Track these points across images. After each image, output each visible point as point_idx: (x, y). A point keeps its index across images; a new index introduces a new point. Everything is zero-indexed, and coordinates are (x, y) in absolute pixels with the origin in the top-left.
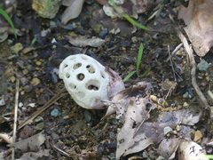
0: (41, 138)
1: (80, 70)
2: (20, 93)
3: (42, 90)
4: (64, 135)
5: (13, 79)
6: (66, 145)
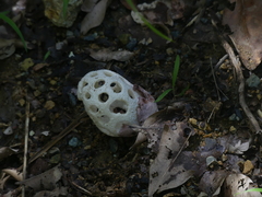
0: (57, 174)
1: (102, 89)
2: (30, 119)
3: (57, 115)
4: (85, 169)
5: (22, 102)
6: (88, 181)
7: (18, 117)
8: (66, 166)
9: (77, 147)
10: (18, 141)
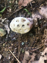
2: (11, 51)
3: (15, 44)
4: (31, 45)
5: (7, 50)
6: (35, 46)
7: (9, 54)
8: (27, 49)
9: (25, 44)
10: (13, 58)
